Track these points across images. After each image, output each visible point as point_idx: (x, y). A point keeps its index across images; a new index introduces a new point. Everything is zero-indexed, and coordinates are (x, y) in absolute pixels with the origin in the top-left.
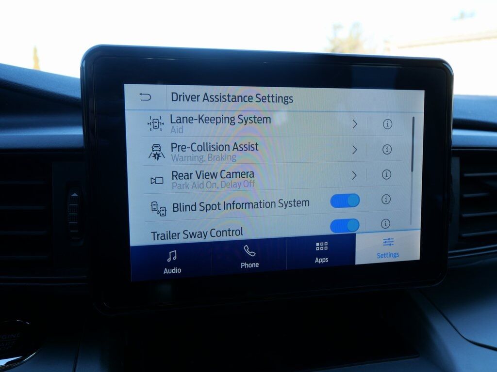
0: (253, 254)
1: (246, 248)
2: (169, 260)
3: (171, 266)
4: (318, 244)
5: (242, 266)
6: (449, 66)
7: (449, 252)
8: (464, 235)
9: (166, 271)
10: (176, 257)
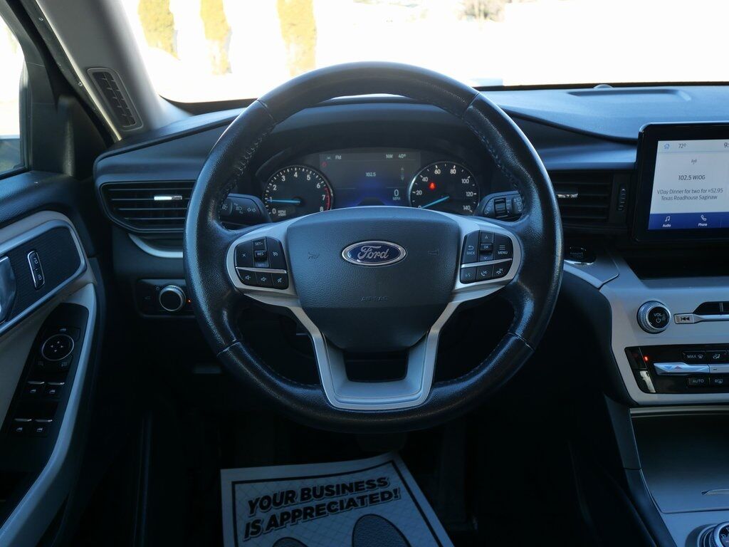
0: (705, 219)
1: (702, 216)
2: (666, 221)
9: (664, 226)
10: (669, 219)
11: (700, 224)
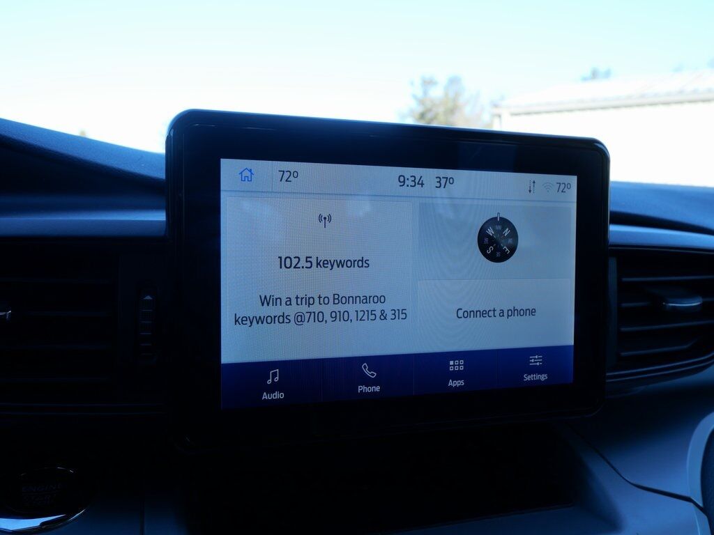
0: (373, 375)
1: (365, 367)
2: (269, 382)
3: (271, 389)
4: (452, 363)
5: (359, 390)
6: (605, 147)
7: (608, 374)
8: (623, 354)
9: (265, 396)
10: (277, 378)
11: (361, 388)
